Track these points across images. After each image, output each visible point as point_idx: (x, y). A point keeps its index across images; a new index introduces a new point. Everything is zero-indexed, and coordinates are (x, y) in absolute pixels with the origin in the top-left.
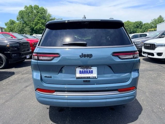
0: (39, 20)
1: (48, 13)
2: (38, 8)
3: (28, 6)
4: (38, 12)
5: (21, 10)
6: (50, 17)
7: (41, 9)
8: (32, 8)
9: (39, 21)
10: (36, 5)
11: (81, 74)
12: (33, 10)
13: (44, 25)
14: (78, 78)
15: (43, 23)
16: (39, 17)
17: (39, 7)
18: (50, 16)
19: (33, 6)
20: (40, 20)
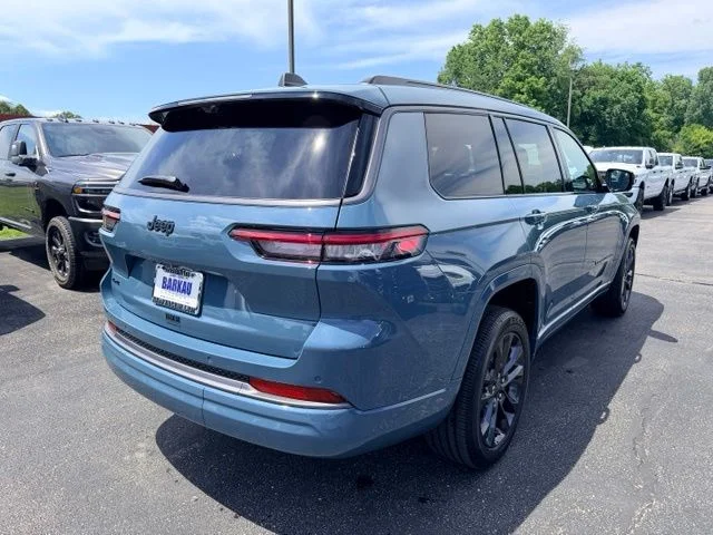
0: (520, 79)
1: (566, 46)
2: (522, 27)
3: (485, 25)
4: (521, 46)
5: (459, 46)
6: (575, 59)
7: (536, 32)
8: (501, 30)
9: (519, 84)
10: (518, 18)
11: (164, 291)
12: (501, 41)
13: (538, 99)
14: (159, 302)
15: (533, 91)
16: (524, 67)
17: (527, 25)
18: (574, 55)
19: (505, 21)
20: (527, 77)
